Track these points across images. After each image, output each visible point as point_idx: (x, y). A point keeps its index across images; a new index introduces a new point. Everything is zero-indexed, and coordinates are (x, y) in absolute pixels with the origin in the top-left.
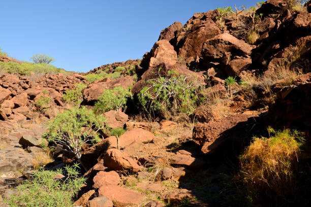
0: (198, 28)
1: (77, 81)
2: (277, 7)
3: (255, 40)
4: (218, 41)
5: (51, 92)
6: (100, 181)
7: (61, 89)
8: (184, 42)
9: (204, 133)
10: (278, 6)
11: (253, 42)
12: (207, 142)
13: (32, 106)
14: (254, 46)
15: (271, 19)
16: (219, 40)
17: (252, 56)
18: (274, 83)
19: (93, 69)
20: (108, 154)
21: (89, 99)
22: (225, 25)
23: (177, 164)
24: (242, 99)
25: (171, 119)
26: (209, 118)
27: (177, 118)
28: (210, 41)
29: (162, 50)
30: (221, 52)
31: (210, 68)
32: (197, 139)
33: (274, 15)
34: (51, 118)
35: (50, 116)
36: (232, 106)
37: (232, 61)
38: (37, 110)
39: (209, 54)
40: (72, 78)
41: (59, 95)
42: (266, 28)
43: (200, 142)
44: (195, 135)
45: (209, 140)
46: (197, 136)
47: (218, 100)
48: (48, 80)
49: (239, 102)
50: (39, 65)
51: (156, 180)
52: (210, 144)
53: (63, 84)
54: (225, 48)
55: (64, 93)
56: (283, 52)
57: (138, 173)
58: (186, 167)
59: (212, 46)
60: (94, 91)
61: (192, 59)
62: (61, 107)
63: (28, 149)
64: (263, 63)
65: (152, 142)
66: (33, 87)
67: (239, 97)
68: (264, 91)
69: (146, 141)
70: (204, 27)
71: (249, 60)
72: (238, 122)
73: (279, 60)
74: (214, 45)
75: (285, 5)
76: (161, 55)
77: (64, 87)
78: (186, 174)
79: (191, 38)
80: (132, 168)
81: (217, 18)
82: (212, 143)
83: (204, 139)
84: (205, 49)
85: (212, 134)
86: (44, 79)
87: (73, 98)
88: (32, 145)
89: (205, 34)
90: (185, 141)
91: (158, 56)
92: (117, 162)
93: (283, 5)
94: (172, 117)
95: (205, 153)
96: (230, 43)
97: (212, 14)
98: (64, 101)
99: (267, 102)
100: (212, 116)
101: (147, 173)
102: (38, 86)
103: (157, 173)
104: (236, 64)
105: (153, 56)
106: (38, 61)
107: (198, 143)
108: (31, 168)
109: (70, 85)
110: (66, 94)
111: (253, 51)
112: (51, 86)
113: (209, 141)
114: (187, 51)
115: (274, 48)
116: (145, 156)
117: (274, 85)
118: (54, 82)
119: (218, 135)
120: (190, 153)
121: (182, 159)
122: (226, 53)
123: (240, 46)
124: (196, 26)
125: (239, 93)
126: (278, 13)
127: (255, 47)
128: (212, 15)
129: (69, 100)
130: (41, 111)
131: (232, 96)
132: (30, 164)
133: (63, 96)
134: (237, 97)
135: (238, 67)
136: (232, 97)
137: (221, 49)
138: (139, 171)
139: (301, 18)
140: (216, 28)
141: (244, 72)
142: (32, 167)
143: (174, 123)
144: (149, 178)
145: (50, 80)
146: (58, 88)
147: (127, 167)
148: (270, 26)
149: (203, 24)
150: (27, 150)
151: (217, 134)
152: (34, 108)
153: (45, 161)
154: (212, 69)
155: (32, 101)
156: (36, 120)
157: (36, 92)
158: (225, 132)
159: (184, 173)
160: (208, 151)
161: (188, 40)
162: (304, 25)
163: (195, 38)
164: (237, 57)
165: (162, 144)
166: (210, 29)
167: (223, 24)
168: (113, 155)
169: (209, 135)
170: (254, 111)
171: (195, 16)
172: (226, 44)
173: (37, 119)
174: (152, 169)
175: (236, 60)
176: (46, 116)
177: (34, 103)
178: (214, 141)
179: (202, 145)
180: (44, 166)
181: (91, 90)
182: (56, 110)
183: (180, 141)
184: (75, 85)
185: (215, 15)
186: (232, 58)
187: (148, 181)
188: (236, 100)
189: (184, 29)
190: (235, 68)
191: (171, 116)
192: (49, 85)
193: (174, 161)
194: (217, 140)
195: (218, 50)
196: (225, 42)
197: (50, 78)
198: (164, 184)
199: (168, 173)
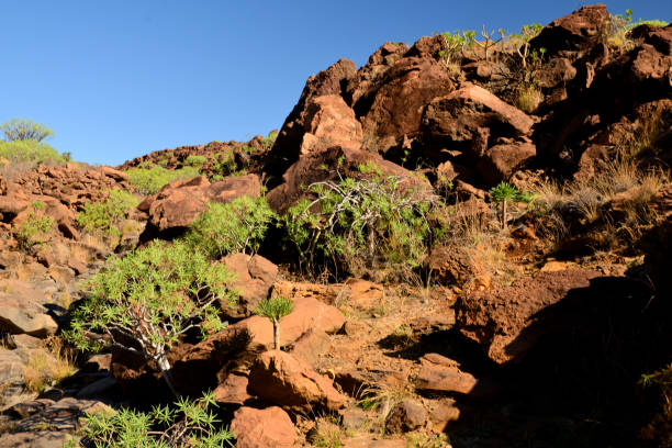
0: (404, 74)
1: (108, 184)
2: (577, 36)
3: (536, 106)
4: (461, 103)
5: (50, 208)
6: (251, 435)
7: (73, 199)
8: (373, 103)
9: (487, 314)
10: (580, 34)
11: (532, 109)
12: (501, 337)
13: (8, 238)
14: (534, 117)
15: (566, 60)
16: (462, 100)
17: (535, 138)
18: (606, 199)
19: (131, 160)
20: (263, 365)
21: (164, 224)
22: (462, 69)
23: (433, 391)
24: (532, 234)
25: (366, 277)
26: (463, 277)
27: (383, 274)
28: (441, 103)
29: (329, 119)
30: (466, 127)
31: (444, 162)
32: (471, 328)
33: (569, 53)
34: (52, 266)
35: (49, 261)
36: (511, 248)
37: (495, 148)
38: (19, 247)
39: (441, 130)
40: (97, 175)
41: (68, 214)
42: (556, 79)
43: (478, 335)
44: (464, 318)
45: (505, 330)
46: (469, 321)
47: (475, 233)
48: (43, 178)
49: (525, 241)
50: (19, 144)
51: (388, 432)
52: (508, 340)
53: (77, 188)
54: (476, 119)
55: (79, 210)
56: (610, 132)
57: (341, 412)
58: (459, 399)
59: (447, 113)
60: (176, 206)
61: (391, 142)
62: (73, 241)
63: (9, 341)
64: (561, 155)
65: (342, 331)
66: (11, 193)
67: (526, 229)
68: (583, 216)
69: (330, 328)
70: (416, 72)
71: (529, 148)
72: (567, 289)
73: (603, 149)
74: (452, 111)
75: (593, 32)
76: (328, 130)
77: (80, 197)
78: (460, 415)
79: (388, 96)
80: (326, 400)
81: (441, 53)
82: (514, 338)
83: (491, 329)
84: (432, 121)
85: (510, 316)
86: (35, 175)
87: (100, 222)
88: (19, 331)
89: (420, 87)
90: (429, 331)
91: (320, 131)
92: (288, 384)
93: (589, 31)
94: (371, 272)
95: (499, 362)
96: (486, 109)
97: (430, 43)
98: (79, 227)
99: (598, 242)
100: (471, 272)
101: (359, 412)
102: (21, 192)
103: (386, 412)
104: (504, 154)
105: (309, 131)
106: (16, 135)
107: (474, 338)
108: (20, 389)
109: (95, 192)
110: (84, 211)
111: (535, 127)
112: (50, 192)
113: (504, 334)
114: (379, 124)
115: (589, 122)
116: (346, 368)
117: (608, 205)
118: (57, 184)
119: (527, 320)
120: (455, 362)
121: (443, 377)
122: (480, 130)
123: (508, 116)
124: (401, 68)
125: (523, 220)
126: (578, 50)
127: (539, 120)
128: (432, 47)
129: (90, 226)
130: (27, 249)
131: (506, 225)
132: (18, 379)
133: (78, 216)
134: (518, 230)
135: (509, 162)
136: (507, 230)
137: (466, 121)
138: (342, 407)
139: (647, 61)
140: (444, 75)
141: (519, 173)
142: (24, 386)
143: (374, 285)
144: (371, 426)
145: (48, 179)
146: (65, 197)
147: (313, 399)
148: (566, 77)
149: (415, 64)
150: (6, 343)
151: (522, 316)
152: (12, 242)
153: (56, 372)
154: (448, 164)
155: (8, 226)
156: (19, 272)
157: (19, 205)
158: (540, 312)
159: (455, 413)
160: (507, 358)
161: (380, 98)
162: (655, 75)
163: (398, 94)
164: (505, 139)
165: (366, 336)
166: (431, 77)
167: (455, 68)
168: (278, 367)
169: (501, 319)
170: (569, 263)
171: (386, 47)
172: (478, 110)
173: (20, 269)
174: (372, 403)
175: (503, 147)
176: (39, 261)
177: (12, 230)
178: (517, 333)
179: (487, 343)
180: (54, 383)
181: (169, 204)
182: (62, 248)
183: (415, 331)
184: (105, 192)
185: (437, 46)
186: (492, 142)
187: (368, 434)
188: (517, 235)
189: (366, 74)
190: (501, 164)
191: (364, 270)
192: (46, 191)
193: (426, 382)
194: (525, 332)
195: (460, 123)
196: (476, 105)
197: (48, 174)
198: (410, 440)
199: (419, 413)
